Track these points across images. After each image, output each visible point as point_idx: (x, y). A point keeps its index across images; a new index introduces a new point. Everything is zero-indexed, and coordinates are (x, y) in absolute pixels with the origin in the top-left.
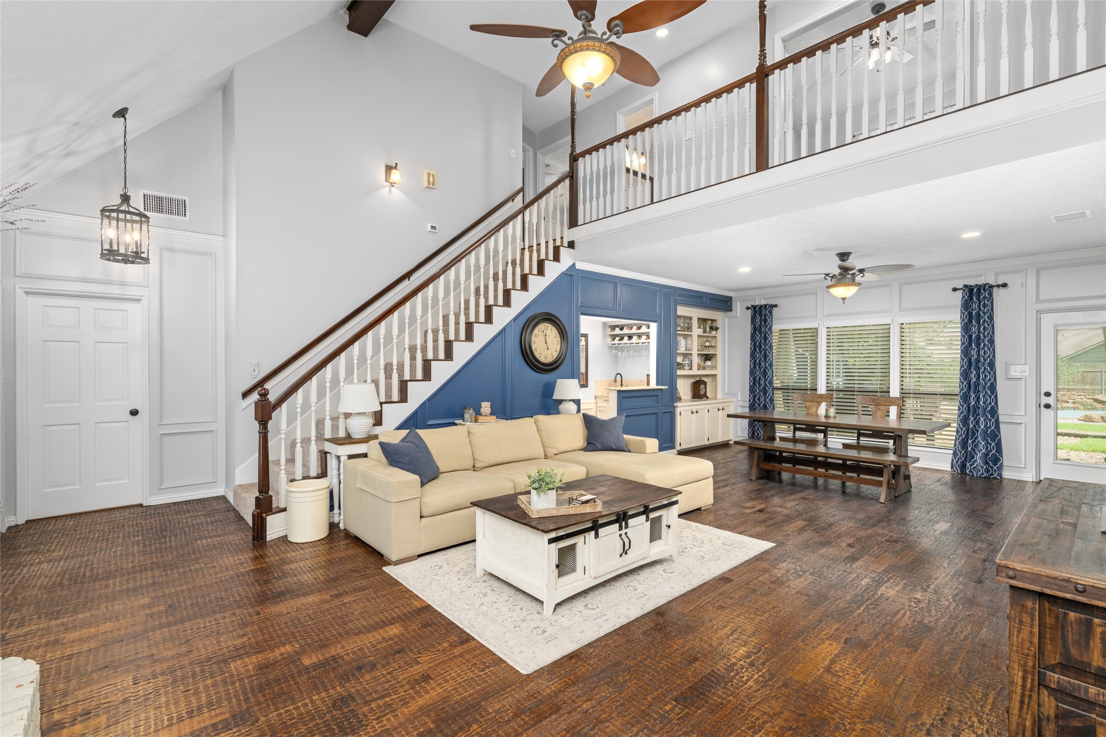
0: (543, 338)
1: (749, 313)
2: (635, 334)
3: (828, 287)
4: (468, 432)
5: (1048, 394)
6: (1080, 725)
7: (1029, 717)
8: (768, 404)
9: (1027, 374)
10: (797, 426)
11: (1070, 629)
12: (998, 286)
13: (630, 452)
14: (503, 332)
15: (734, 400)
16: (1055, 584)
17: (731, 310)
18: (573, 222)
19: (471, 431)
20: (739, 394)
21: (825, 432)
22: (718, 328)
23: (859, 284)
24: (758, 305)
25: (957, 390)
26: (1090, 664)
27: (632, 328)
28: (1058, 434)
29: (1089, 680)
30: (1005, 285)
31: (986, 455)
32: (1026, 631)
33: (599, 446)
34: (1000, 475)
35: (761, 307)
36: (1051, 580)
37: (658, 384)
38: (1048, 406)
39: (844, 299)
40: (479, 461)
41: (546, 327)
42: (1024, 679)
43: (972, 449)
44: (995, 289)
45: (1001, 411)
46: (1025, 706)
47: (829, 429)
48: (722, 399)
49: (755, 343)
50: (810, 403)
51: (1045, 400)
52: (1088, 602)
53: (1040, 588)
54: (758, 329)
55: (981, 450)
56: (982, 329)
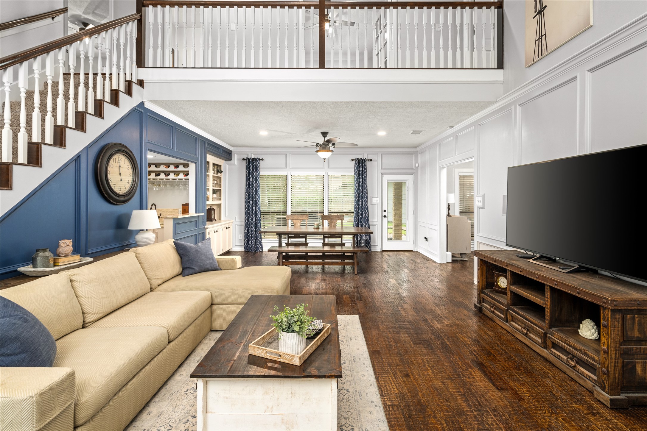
0: (117, 169)
1: (245, 163)
2: (172, 172)
3: (317, 151)
4: (71, 281)
5: (385, 211)
6: (631, 366)
7: (617, 372)
8: (258, 222)
9: (378, 202)
10: (289, 235)
11: (628, 323)
12: (368, 160)
13: (221, 270)
14: (77, 159)
15: (233, 221)
16: (631, 304)
17: (231, 160)
18: (141, 63)
19: (73, 278)
20: (236, 217)
21: (305, 237)
22: (222, 171)
23: (332, 151)
24: (251, 158)
25: (353, 210)
26: (634, 337)
27: (169, 167)
28: (388, 228)
29: (633, 344)
30: (371, 160)
31: (366, 241)
32: (616, 329)
33: (197, 269)
34: (371, 250)
35: (253, 159)
36: (629, 302)
37: (196, 212)
38: (385, 216)
39: (325, 159)
40: (88, 313)
41: (120, 158)
42: (616, 354)
43: (360, 239)
44: (367, 161)
45: (370, 220)
46: (616, 367)
47: (307, 235)
48: (225, 221)
49: (250, 183)
50: (296, 221)
51: (384, 214)
52: (642, 309)
53: (626, 307)
54: (251, 174)
55: (364, 239)
56: (364, 180)
